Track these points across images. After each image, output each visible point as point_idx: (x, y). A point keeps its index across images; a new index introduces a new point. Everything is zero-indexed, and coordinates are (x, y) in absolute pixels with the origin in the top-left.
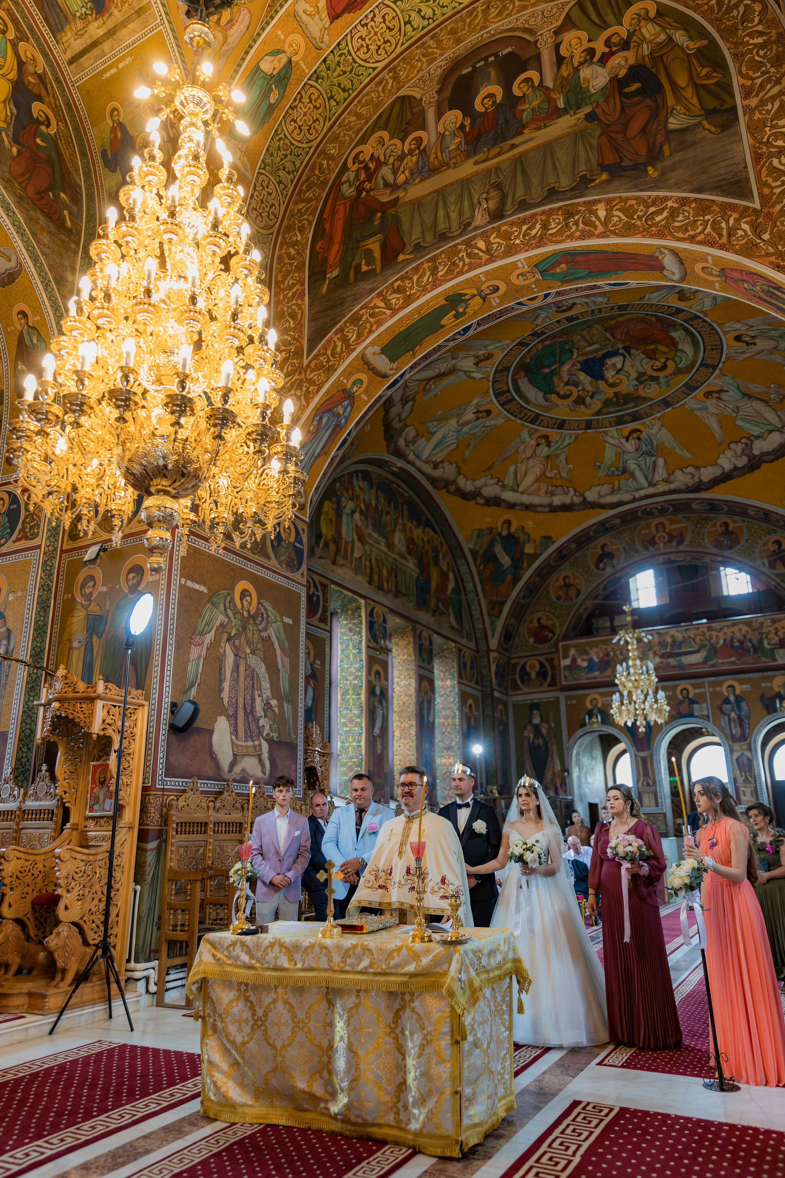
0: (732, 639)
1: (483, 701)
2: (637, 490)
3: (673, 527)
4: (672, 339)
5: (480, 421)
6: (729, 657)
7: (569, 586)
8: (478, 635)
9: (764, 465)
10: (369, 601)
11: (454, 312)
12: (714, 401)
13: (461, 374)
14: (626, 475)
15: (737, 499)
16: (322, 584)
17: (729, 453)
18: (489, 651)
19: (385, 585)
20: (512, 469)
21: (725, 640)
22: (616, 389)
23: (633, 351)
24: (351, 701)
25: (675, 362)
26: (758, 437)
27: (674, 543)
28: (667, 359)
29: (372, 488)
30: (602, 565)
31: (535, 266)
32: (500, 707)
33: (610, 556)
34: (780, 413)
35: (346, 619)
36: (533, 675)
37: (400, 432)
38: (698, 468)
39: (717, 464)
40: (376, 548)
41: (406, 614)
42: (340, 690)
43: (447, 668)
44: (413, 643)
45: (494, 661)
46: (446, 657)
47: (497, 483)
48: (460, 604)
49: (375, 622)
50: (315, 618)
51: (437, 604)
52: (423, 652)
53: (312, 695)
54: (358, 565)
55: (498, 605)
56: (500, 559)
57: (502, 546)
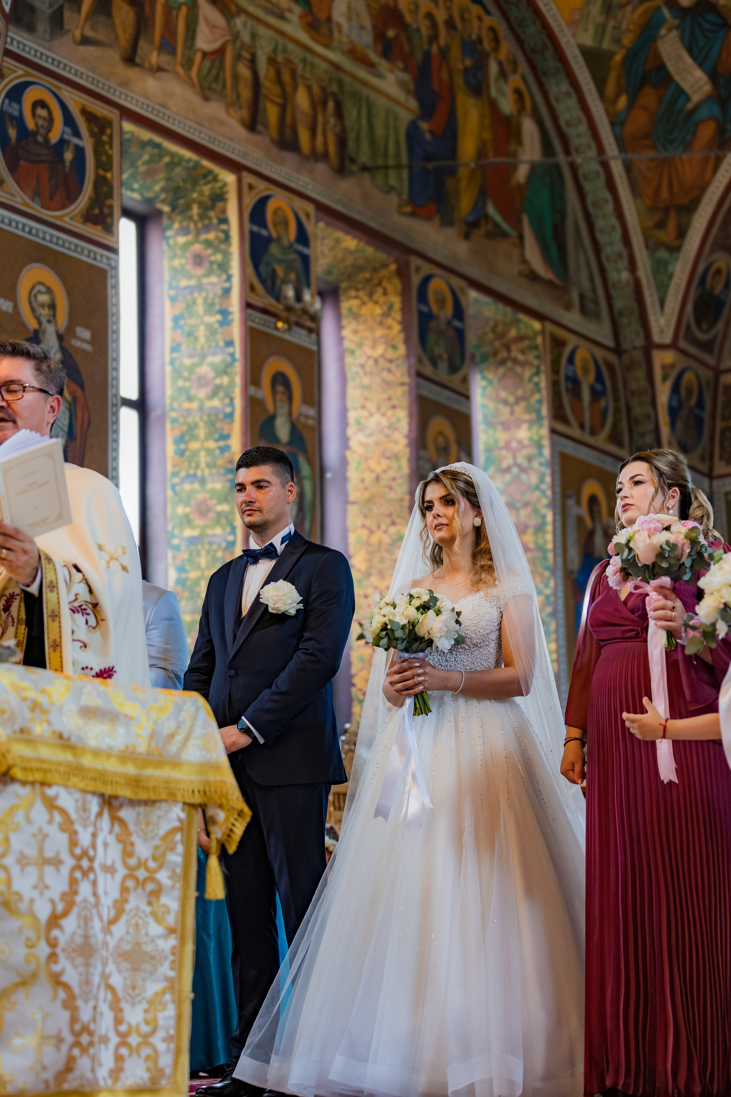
8: (619, 304)
10: (248, 178)
16: (90, 117)
18: (649, 347)
19: (304, 136)
24: (203, 458)
35: (185, 231)
40: (268, 26)
41: (374, 225)
42: (173, 429)
43: (520, 392)
44: (405, 309)
45: (665, 378)
46: (515, 361)
49: (269, 239)
50: (64, 207)
51: (479, 205)
52: (432, 336)
53: (66, 422)
54: (209, 71)
55: (672, 214)
56: (677, 78)
57: (682, 38)
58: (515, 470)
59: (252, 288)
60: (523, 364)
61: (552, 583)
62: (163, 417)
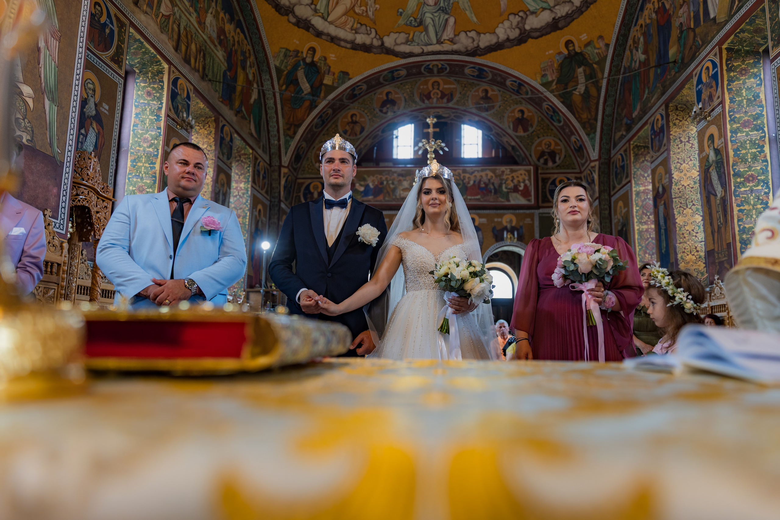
0: (480, 181)
1: (270, 209)
2: (427, 45)
3: (446, 86)
6: (476, 195)
7: (355, 123)
8: (273, 151)
9: (530, 40)
10: (173, 68)
14: (421, 28)
15: (502, 68)
16: (118, 19)
17: (507, 24)
18: (280, 166)
19: (193, 61)
21: (475, 182)
24: (143, 170)
26: (533, 13)
27: (445, 100)
30: (384, 110)
33: (393, 102)
35: (144, 81)
38: (479, 34)
39: (494, 32)
40: (185, 15)
41: (210, 101)
42: (131, 156)
43: (242, 172)
44: (215, 134)
45: (284, 177)
46: (242, 161)
47: (309, 5)
48: (260, 117)
49: (177, 94)
50: (103, 51)
51: (240, 107)
52: (223, 145)
53: (95, 141)
54: (164, 22)
55: (293, 127)
56: (301, 84)
57: (304, 72)
58: (238, 197)
59: (170, 110)
60: (245, 163)
61: (247, 235)
62: (127, 151)
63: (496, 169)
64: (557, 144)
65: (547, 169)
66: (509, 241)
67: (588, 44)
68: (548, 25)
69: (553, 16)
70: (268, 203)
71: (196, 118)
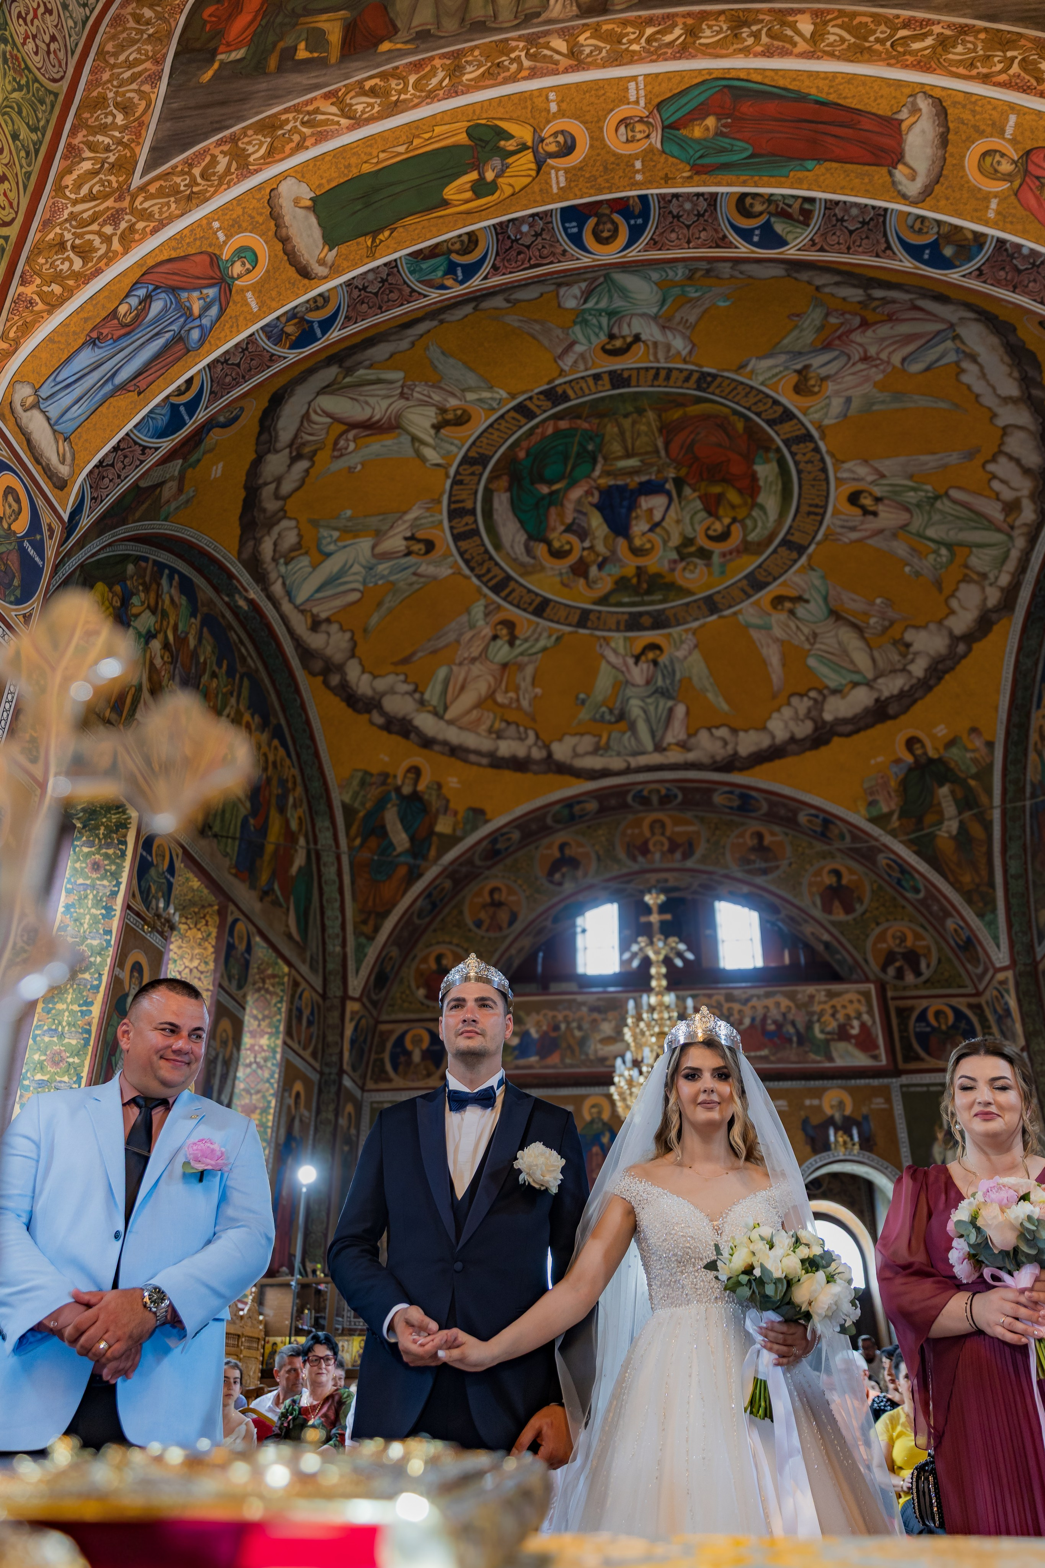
0: (765, 1018)
1: (320, 1091)
2: (635, 754)
3: (678, 829)
4: (754, 478)
5: (412, 559)
6: (759, 1048)
7: (499, 905)
8: (330, 966)
9: (835, 739)
11: (474, 176)
12: (783, 616)
13: (405, 439)
14: (623, 725)
15: (787, 791)
17: (787, 712)
18: (345, 997)
20: (442, 673)
21: (753, 1019)
22: (641, 561)
23: (687, 491)
24: (66, 1018)
25: (744, 527)
26: (835, 692)
27: (678, 855)
28: (734, 520)
29: (193, 614)
30: (557, 876)
31: (659, 106)
32: (350, 1108)
33: (574, 863)
34: (876, 654)
35: (91, 844)
36: (417, 1057)
37: (271, 523)
38: (734, 731)
39: (764, 728)
41: (213, 875)
43: (267, 1012)
44: (217, 938)
45: (352, 1019)
46: (267, 991)
47: (411, 694)
48: (309, 900)
49: (151, 864)
51: (270, 882)
52: (232, 960)
56: (391, 835)
57: (399, 813)
58: (254, 1066)
59: (134, 895)
60: (272, 994)
63: (796, 992)
64: (917, 937)
65: (905, 988)
66: (842, 1150)
67: (951, 743)
68: (867, 711)
69: (875, 695)
70: (315, 1077)
71: (182, 909)
